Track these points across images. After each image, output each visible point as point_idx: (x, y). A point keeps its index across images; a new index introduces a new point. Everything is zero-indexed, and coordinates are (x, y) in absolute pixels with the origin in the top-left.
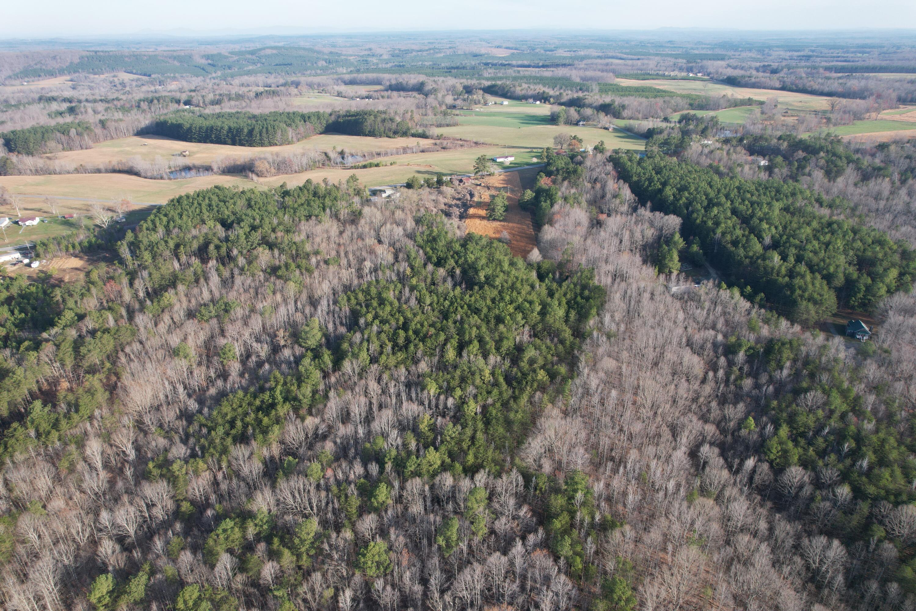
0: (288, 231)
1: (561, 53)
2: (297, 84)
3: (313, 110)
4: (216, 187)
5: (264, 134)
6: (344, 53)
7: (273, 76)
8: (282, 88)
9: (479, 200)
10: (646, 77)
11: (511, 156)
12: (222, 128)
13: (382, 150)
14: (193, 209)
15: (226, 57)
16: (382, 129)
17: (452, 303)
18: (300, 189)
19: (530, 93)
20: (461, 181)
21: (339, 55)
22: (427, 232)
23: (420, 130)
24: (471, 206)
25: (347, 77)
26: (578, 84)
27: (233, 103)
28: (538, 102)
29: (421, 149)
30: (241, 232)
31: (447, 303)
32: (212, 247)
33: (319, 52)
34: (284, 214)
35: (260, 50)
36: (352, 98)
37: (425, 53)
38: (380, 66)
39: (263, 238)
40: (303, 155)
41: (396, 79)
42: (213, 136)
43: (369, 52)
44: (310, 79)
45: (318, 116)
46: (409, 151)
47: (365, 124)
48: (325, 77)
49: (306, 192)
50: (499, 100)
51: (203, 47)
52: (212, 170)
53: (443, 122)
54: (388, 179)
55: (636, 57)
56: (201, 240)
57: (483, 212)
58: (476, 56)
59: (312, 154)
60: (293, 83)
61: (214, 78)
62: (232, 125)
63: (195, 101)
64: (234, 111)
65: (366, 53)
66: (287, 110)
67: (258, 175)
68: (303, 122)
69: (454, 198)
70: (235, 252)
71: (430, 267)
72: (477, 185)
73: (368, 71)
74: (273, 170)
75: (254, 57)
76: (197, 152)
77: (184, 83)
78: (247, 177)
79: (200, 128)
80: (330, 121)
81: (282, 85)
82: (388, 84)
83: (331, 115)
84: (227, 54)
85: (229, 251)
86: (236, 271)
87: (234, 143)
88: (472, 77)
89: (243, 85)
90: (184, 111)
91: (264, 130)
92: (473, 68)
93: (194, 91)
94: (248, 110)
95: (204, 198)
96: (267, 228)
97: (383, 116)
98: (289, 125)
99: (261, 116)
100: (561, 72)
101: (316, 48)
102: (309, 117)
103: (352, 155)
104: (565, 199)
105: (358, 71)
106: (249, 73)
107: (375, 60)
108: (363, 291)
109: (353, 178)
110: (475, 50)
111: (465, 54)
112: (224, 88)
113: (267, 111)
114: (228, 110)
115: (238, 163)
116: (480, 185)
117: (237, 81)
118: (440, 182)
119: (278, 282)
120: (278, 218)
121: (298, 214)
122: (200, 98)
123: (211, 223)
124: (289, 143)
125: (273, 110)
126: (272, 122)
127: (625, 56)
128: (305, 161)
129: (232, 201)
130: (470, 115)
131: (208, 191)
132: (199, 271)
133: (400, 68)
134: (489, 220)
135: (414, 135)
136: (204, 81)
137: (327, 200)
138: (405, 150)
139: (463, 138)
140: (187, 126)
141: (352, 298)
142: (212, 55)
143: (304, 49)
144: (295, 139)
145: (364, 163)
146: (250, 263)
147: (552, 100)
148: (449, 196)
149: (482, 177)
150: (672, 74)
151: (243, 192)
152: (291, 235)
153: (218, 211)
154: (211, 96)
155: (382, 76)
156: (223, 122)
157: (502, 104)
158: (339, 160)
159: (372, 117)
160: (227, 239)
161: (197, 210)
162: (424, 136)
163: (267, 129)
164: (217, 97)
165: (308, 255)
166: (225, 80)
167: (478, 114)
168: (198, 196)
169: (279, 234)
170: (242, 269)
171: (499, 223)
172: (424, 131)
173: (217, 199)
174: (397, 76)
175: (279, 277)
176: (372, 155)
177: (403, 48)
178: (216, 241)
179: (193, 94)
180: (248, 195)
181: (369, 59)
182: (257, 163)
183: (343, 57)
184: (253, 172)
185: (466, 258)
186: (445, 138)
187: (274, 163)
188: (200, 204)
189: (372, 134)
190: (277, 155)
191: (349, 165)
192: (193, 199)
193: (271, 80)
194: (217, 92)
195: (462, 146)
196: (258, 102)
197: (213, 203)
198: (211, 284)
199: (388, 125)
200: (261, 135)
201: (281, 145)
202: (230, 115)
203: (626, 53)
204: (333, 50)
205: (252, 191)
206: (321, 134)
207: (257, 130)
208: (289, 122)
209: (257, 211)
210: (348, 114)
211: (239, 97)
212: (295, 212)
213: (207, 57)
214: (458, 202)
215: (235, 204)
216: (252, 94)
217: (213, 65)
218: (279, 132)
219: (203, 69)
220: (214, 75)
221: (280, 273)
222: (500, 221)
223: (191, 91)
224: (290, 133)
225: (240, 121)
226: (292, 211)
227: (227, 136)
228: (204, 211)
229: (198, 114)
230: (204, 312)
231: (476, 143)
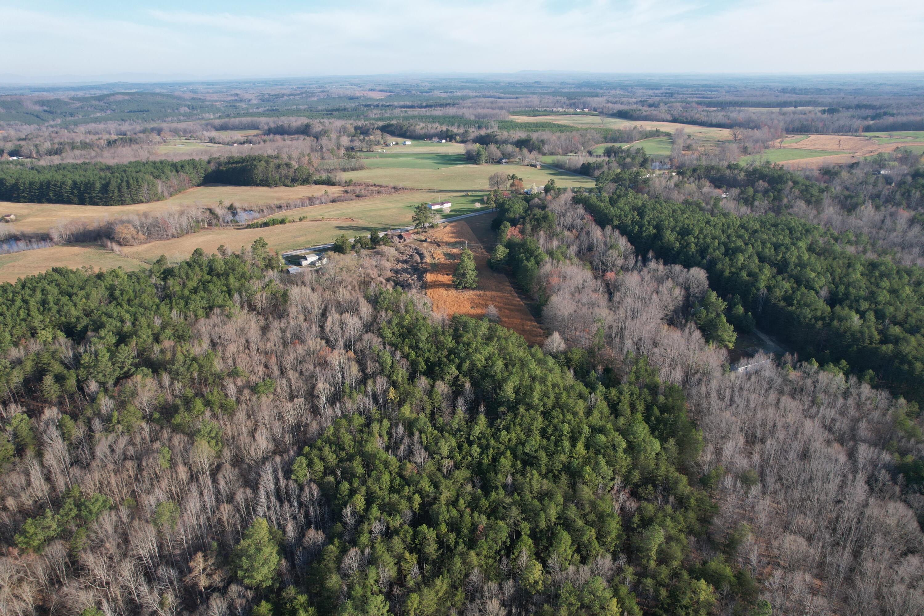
0: (180, 338)
1: (437, 94)
2: (159, 132)
3: (188, 158)
4: (55, 270)
5: (124, 189)
6: (208, 98)
7: (127, 123)
8: (141, 135)
9: (433, 261)
10: (537, 113)
11: (448, 202)
12: (63, 183)
13: (282, 202)
14: (13, 310)
15: (66, 104)
16: (278, 177)
17: (484, 449)
18: (189, 264)
19: (432, 131)
20: (400, 237)
21: (203, 101)
22: (395, 321)
23: (324, 176)
24: (426, 271)
25: (217, 122)
26: (475, 122)
27: (77, 152)
28: (444, 141)
29: (331, 198)
30: (101, 347)
31: (476, 450)
32: (48, 380)
33: (179, 98)
34: (171, 308)
35: (108, 95)
36: (228, 144)
37: (297, 97)
38: (251, 111)
39: (140, 354)
40: (182, 213)
41: (274, 122)
42: (51, 194)
43: (236, 98)
44: (174, 125)
45: (193, 164)
46: (317, 202)
47: (256, 171)
48: (191, 123)
49: (197, 268)
50: (400, 140)
51: (37, 94)
52: (51, 240)
53: (347, 166)
54: (302, 240)
55: (514, 96)
56: (29, 366)
57: (446, 279)
58: (352, 99)
59: (194, 212)
60: (153, 130)
61: (52, 126)
62: (78, 179)
63: (24, 150)
64: (79, 162)
65: (233, 98)
66: (152, 159)
67: (120, 244)
68: (174, 172)
69: (398, 261)
70: (93, 386)
71: (423, 382)
72: (422, 241)
73: (238, 115)
74: (141, 236)
75: (102, 103)
76: (29, 215)
77: (12, 132)
78: (104, 246)
79: (31, 184)
80: (210, 170)
81: (140, 132)
82: (266, 127)
83: (209, 162)
84: (66, 100)
85: (81, 385)
86: (97, 425)
87: (82, 202)
88: (358, 117)
89: (90, 133)
90: (9, 163)
91: (124, 184)
92: (355, 109)
93: (25, 139)
94: (100, 160)
95: (34, 291)
96: (145, 335)
97: (276, 161)
98: (157, 177)
99: (118, 166)
100: (451, 111)
101: (177, 93)
102: (182, 166)
103: (245, 210)
104: (551, 254)
105: (228, 116)
106: (96, 120)
107: (244, 105)
108: (329, 441)
109: (260, 243)
110: (349, 93)
111: (340, 98)
112: (65, 136)
113: (126, 161)
114: (71, 161)
115: (90, 228)
116: (425, 241)
117: (82, 129)
118: (375, 241)
119: (177, 439)
120: (161, 315)
121: (192, 307)
122: (32, 147)
123: (46, 334)
124: (159, 199)
125: (133, 160)
126: (134, 174)
127: (503, 95)
128: (184, 221)
129: (83, 292)
130: (372, 157)
131: (42, 278)
132: (24, 430)
133: (273, 112)
134: (457, 289)
135: (317, 183)
136: (39, 130)
137: (232, 280)
138: (312, 200)
139: (377, 183)
140: (10, 181)
141: (316, 460)
142: (48, 101)
143: (162, 95)
144: (166, 194)
145: (265, 220)
146: (122, 405)
147: (458, 138)
148: (392, 259)
149: (424, 229)
150: (561, 110)
151: (100, 276)
152: (187, 346)
153: (59, 312)
154: (47, 145)
155: (256, 119)
156: (65, 176)
157: (404, 144)
158: (230, 217)
159: (263, 163)
160: (77, 362)
161: (22, 312)
162: (329, 183)
163: (128, 182)
164: (57, 146)
165: (219, 377)
166: (66, 128)
167: (382, 156)
168: (23, 287)
169: (167, 344)
170: (107, 420)
171: (471, 292)
172: (329, 178)
173: (56, 291)
174: (275, 119)
175: (176, 429)
176: (270, 208)
177: (273, 93)
178: (57, 368)
179: (22, 143)
180: (109, 280)
181: (238, 104)
182: (119, 228)
183: (207, 103)
184: (112, 239)
185: (472, 361)
186: (355, 184)
187: (142, 226)
188: (25, 302)
189: (265, 183)
190: (146, 215)
191: (243, 223)
192: (14, 293)
193: (125, 127)
194: (56, 141)
195: (379, 192)
196: (112, 151)
197: (50, 298)
198: (50, 459)
199: (284, 171)
200: (119, 190)
201: (148, 202)
202: (75, 167)
203: (502, 93)
204: (195, 96)
205: (114, 273)
206: (199, 185)
207: (114, 184)
208: (157, 173)
209: (126, 306)
210: (231, 161)
211: (85, 146)
212: (187, 304)
213: (42, 103)
214: (405, 266)
215: (87, 297)
216: (103, 143)
217: (51, 112)
218: (145, 186)
219: (38, 117)
220: (52, 123)
221: (178, 419)
222: (473, 289)
223: (20, 139)
224: (160, 186)
225: (89, 173)
226: (182, 302)
227: (72, 193)
228: (34, 313)
229: (29, 166)
230: (31, 530)
231: (395, 188)
